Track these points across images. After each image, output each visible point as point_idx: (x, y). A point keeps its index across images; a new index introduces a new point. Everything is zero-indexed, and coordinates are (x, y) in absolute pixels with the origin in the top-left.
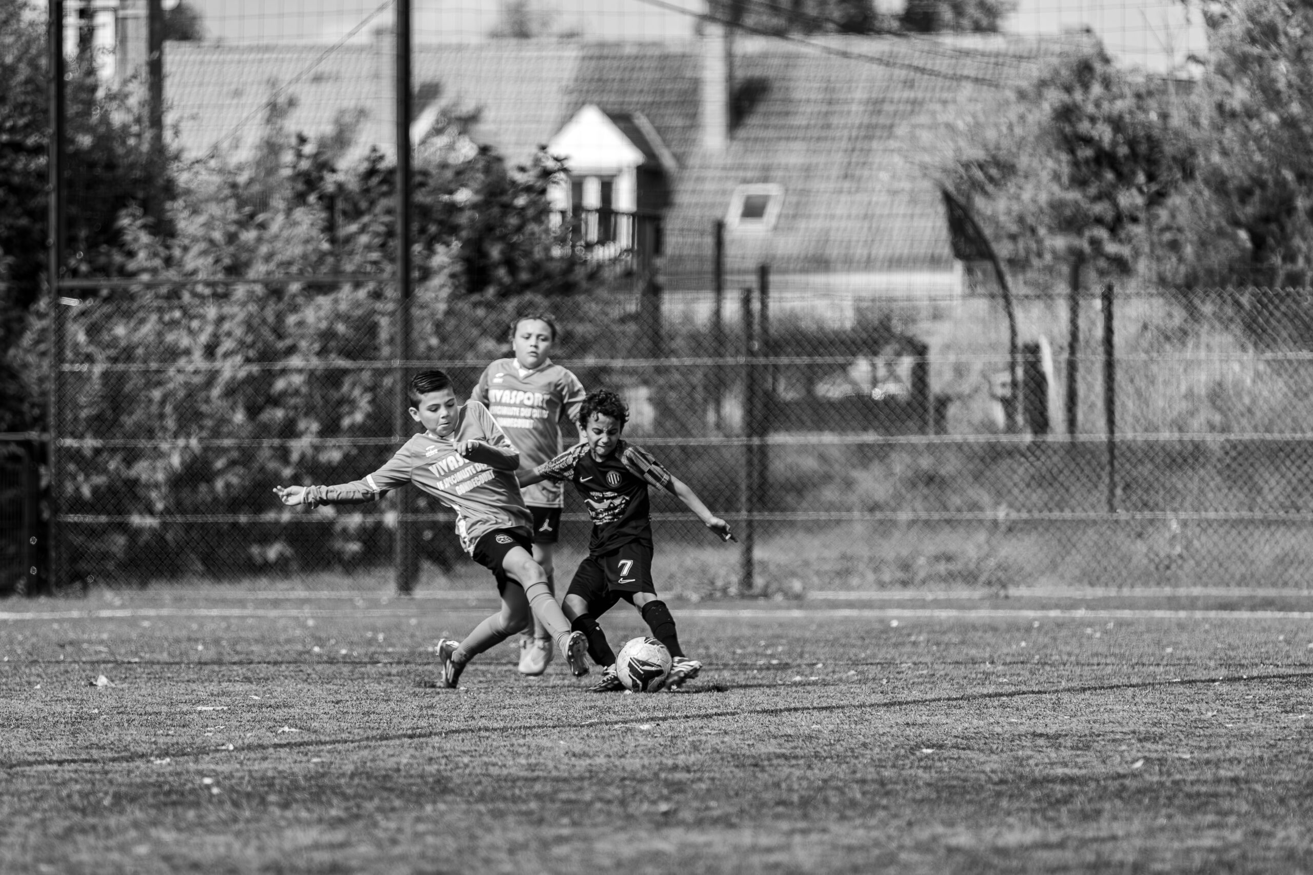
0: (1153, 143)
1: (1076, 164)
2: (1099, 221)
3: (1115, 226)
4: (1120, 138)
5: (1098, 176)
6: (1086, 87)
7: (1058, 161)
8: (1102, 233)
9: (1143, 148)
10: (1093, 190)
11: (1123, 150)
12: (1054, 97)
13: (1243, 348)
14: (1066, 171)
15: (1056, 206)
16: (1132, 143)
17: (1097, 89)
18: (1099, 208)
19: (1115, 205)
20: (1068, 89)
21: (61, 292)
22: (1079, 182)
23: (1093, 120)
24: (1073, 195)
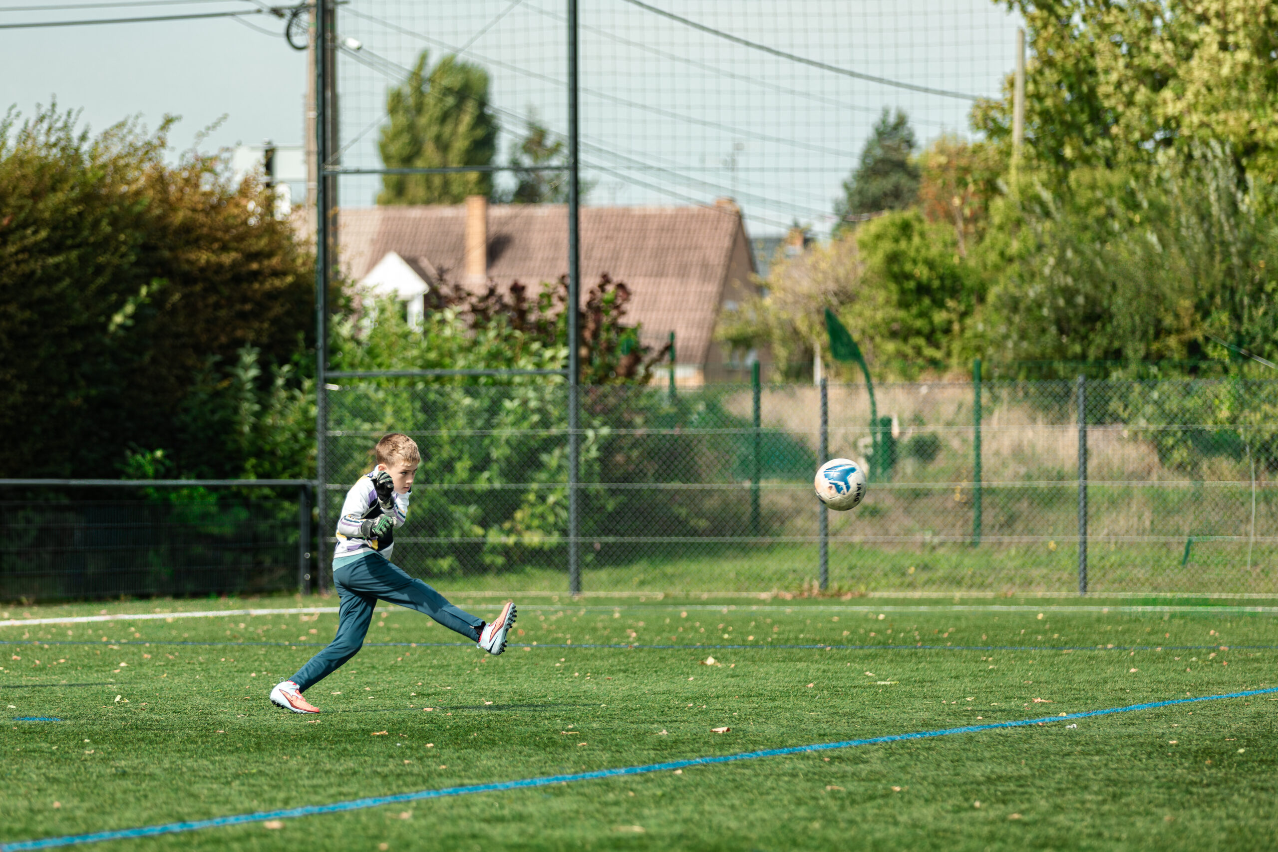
0: (955, 277)
1: (903, 292)
2: (918, 333)
3: (931, 338)
4: (934, 273)
5: (919, 300)
6: (909, 238)
7: (890, 291)
8: (921, 341)
9: (948, 283)
10: (914, 310)
11: (936, 284)
12: (887, 246)
13: (1034, 420)
14: (895, 297)
15: (887, 322)
16: (942, 278)
17: (916, 240)
18: (919, 323)
19: (931, 322)
20: (897, 241)
21: (327, 381)
22: (903, 304)
23: (915, 262)
24: (901, 314)
